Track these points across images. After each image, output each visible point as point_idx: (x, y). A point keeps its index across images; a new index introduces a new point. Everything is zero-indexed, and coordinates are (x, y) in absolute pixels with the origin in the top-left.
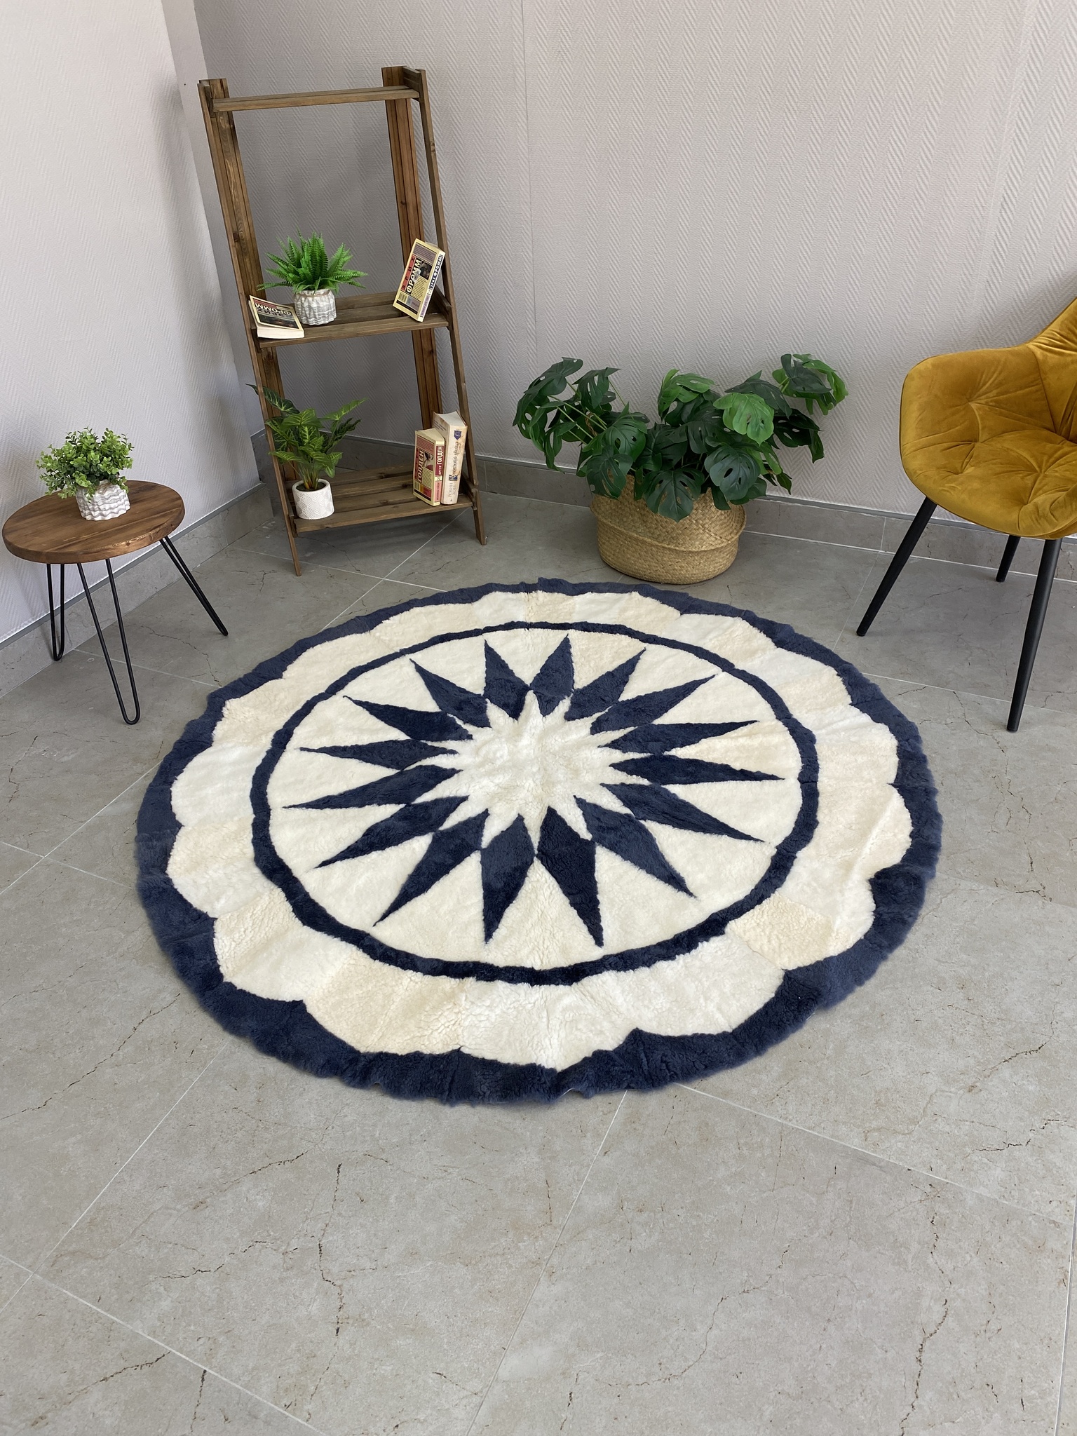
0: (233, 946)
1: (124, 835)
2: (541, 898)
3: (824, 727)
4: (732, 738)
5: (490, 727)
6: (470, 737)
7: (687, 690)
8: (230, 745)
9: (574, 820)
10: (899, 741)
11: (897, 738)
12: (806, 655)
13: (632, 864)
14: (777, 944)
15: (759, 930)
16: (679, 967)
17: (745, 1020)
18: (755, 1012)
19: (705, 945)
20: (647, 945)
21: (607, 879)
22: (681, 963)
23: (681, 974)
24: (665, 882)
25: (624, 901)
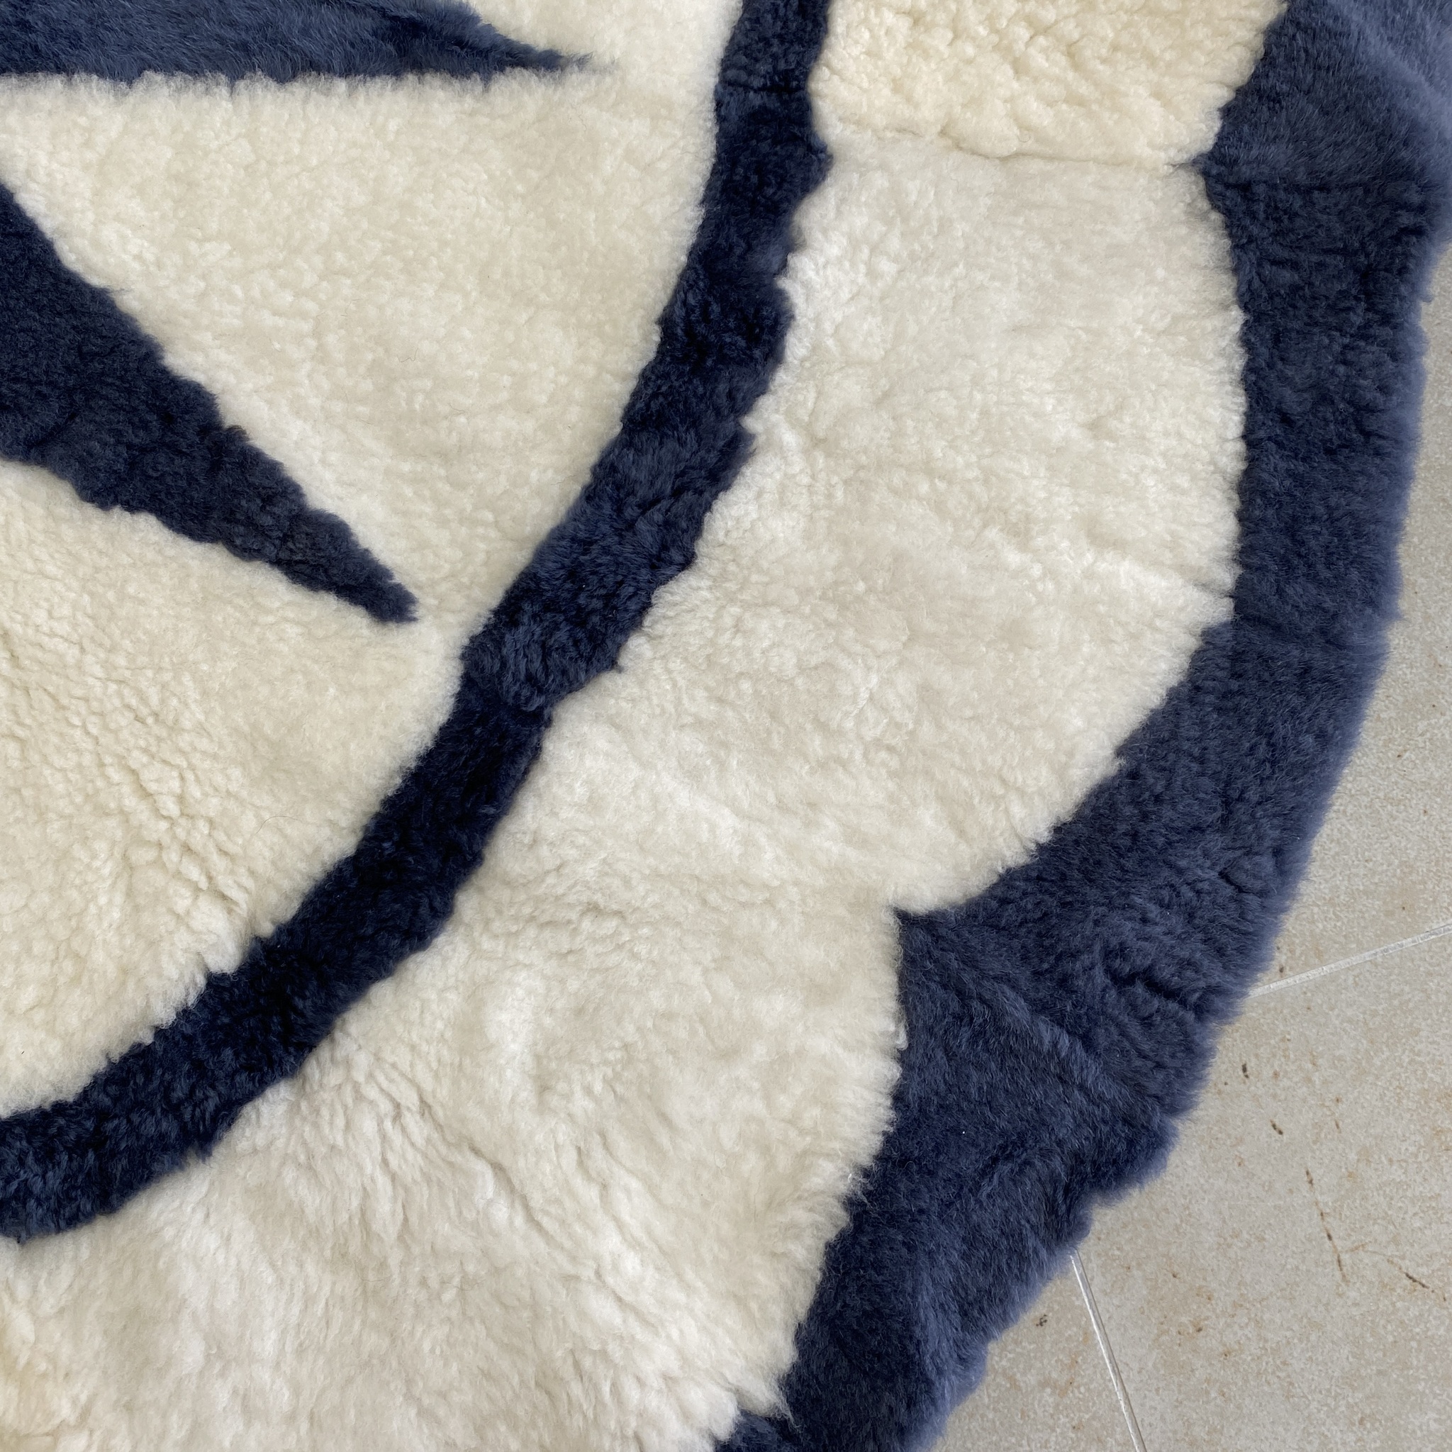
13: (179, 79)
14: (1063, 61)
15: (940, 40)
16: (798, 464)
17: (1242, 517)
18: (1240, 446)
19: (811, 274)
20: (593, 459)
21: (136, 244)
22: (789, 438)
23: (830, 496)
24: (397, 73)
25: (310, 306)
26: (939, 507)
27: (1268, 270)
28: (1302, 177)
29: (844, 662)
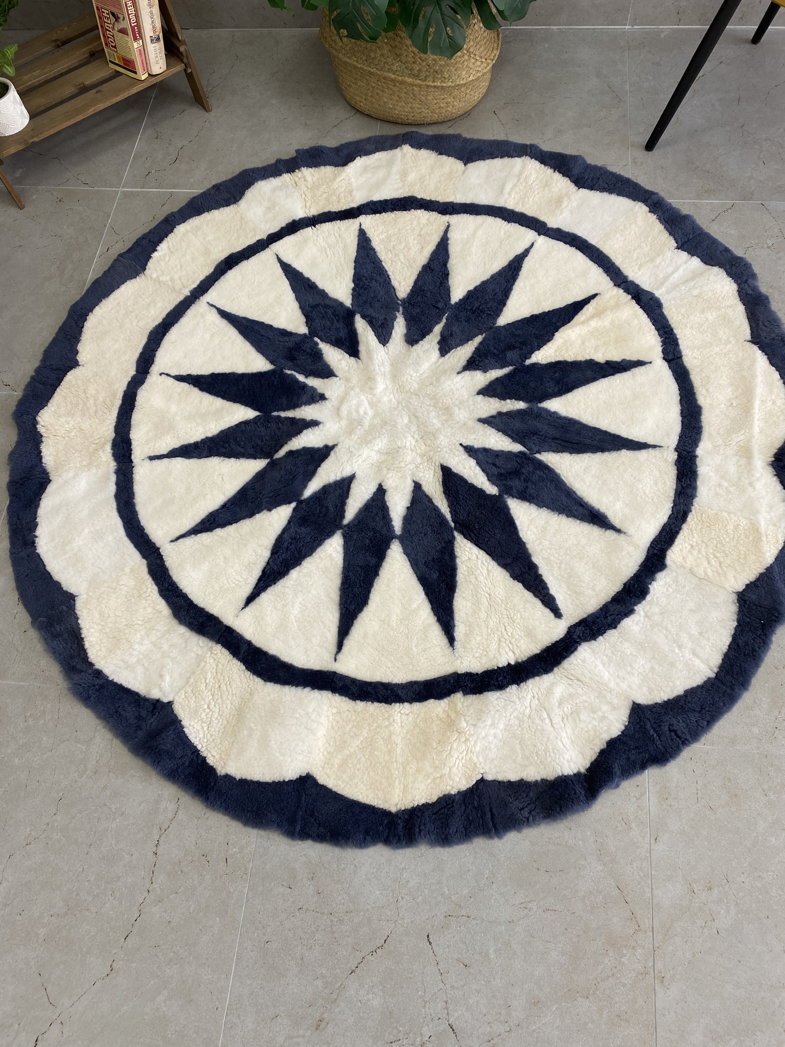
0: (205, 728)
1: (16, 621)
2: (481, 578)
3: (662, 284)
4: (583, 323)
5: (336, 376)
6: (322, 397)
7: (513, 269)
8: (71, 474)
9: (472, 474)
10: (739, 285)
11: (736, 281)
12: (611, 191)
13: (549, 511)
14: (718, 564)
15: (695, 552)
16: (642, 619)
17: (723, 660)
18: (727, 647)
19: (655, 586)
20: (604, 603)
21: (533, 536)
22: (642, 613)
23: (646, 626)
24: (589, 523)
25: (560, 558)
26: (666, 637)
27: (744, 617)
28: (757, 603)
29: (639, 657)
